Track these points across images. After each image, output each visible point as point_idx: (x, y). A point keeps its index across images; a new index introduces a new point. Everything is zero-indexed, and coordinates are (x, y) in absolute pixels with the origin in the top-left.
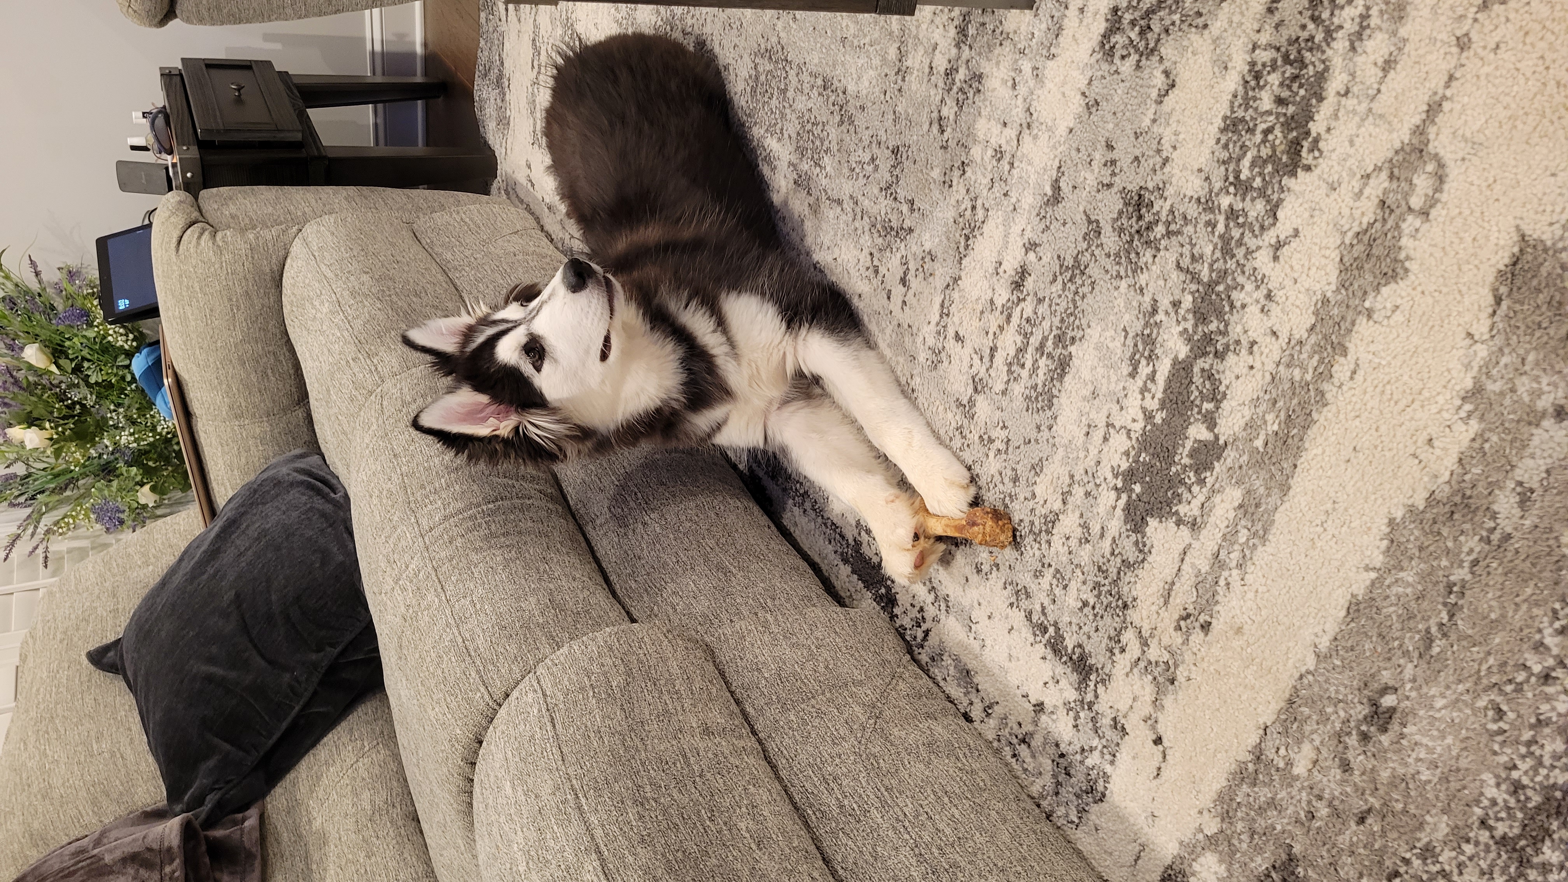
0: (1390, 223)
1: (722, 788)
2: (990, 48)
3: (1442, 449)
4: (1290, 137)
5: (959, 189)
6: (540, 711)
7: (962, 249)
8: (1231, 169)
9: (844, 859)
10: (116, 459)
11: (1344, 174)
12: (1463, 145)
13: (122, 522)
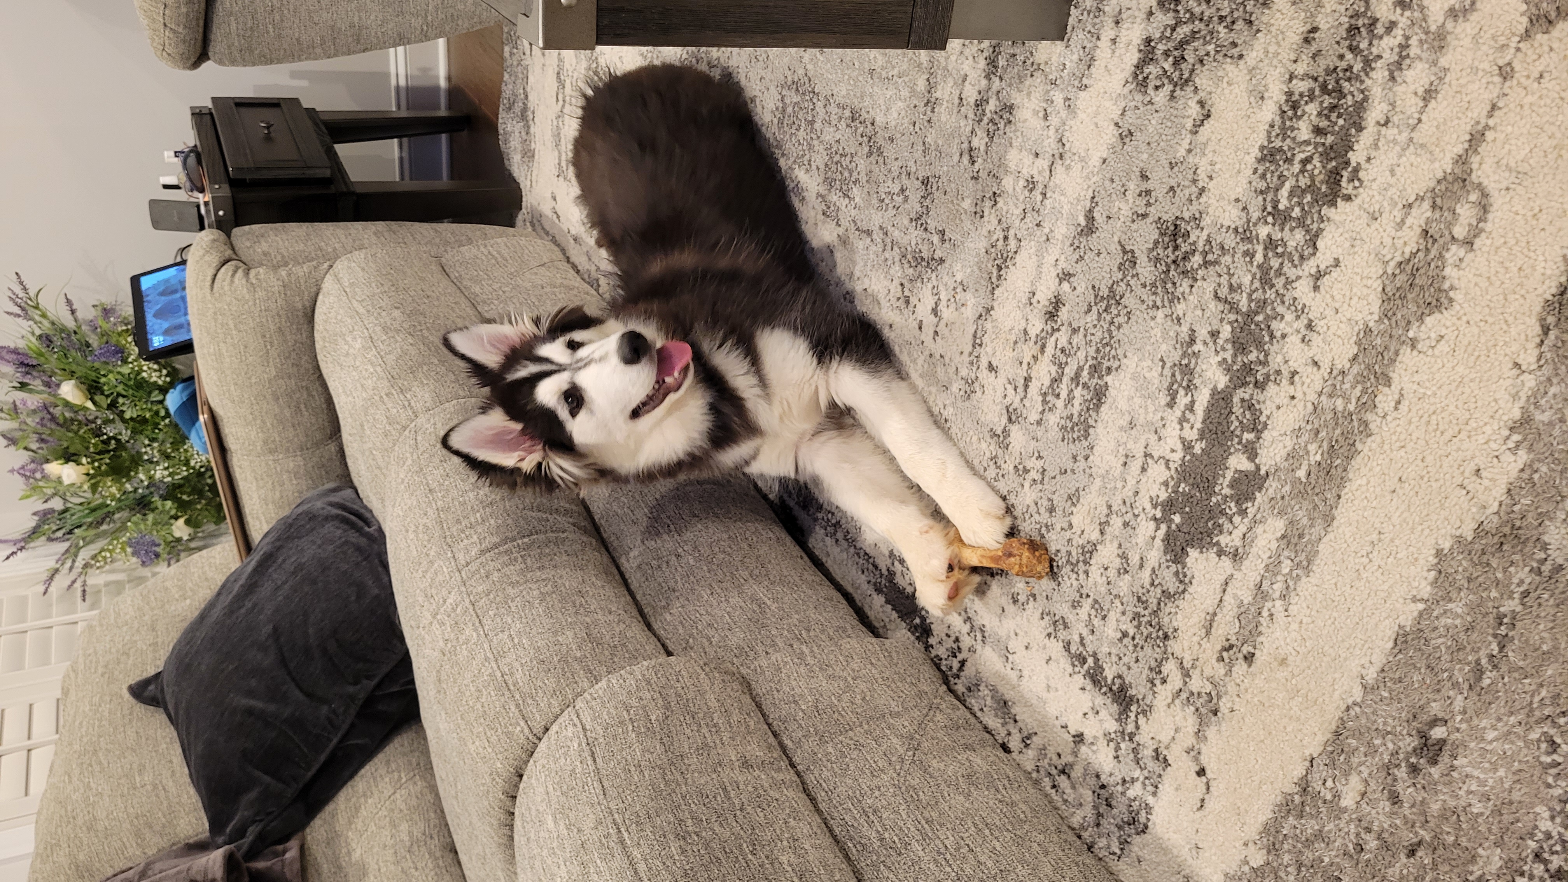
0: (1434, 252)
1: (762, 820)
2: (1021, 79)
3: (1491, 480)
4: (1329, 167)
5: (991, 220)
6: (580, 745)
7: (994, 280)
8: (1269, 199)
10: (151, 493)
11: (1385, 204)
12: (1507, 174)
13: (157, 555)
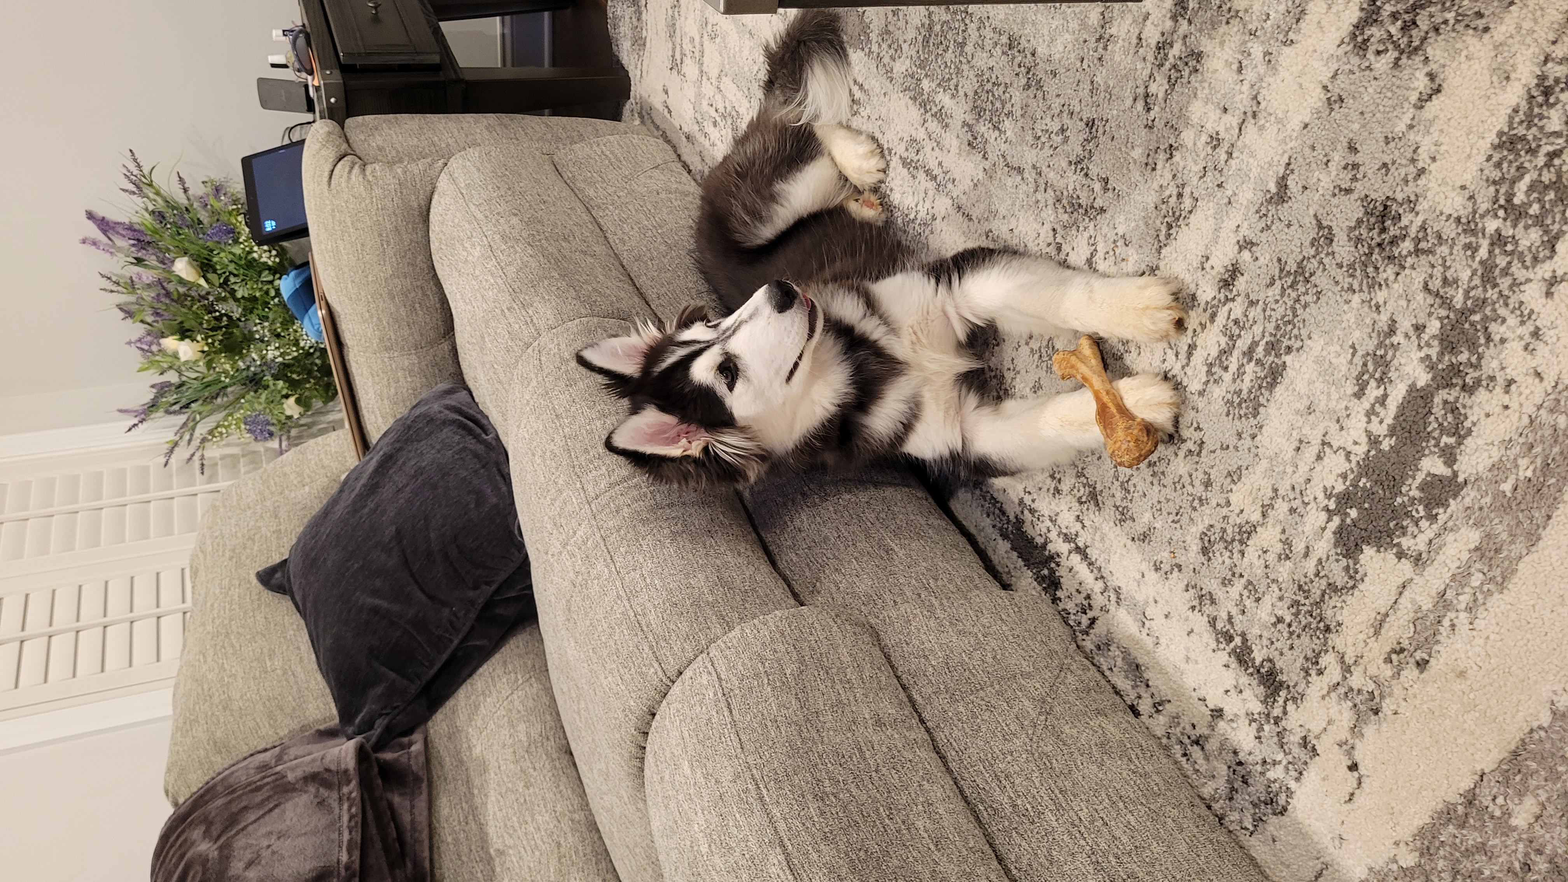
1: (897, 782)
2: (1214, 26)
5: (1163, 174)
6: (715, 694)
7: (1162, 238)
8: (1503, 191)
9: (1018, 859)
10: (263, 372)
13: (271, 434)
